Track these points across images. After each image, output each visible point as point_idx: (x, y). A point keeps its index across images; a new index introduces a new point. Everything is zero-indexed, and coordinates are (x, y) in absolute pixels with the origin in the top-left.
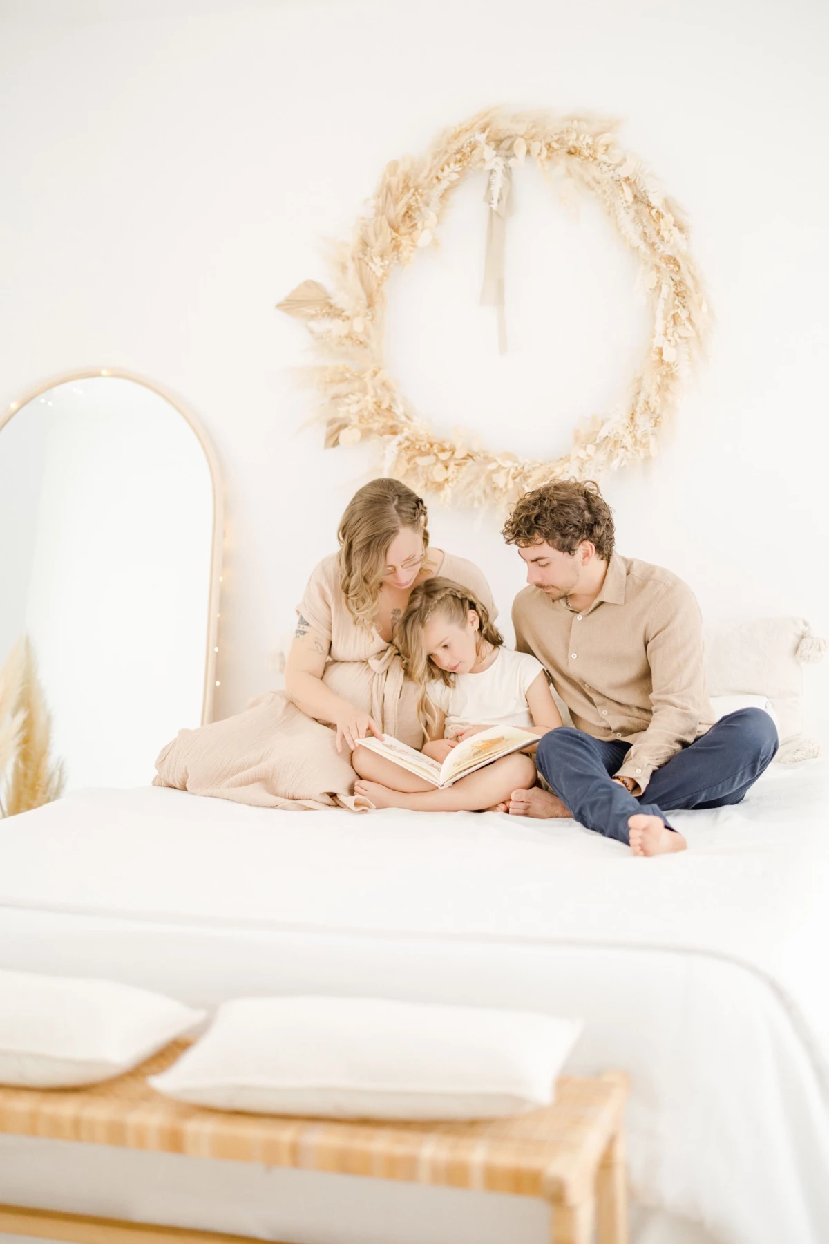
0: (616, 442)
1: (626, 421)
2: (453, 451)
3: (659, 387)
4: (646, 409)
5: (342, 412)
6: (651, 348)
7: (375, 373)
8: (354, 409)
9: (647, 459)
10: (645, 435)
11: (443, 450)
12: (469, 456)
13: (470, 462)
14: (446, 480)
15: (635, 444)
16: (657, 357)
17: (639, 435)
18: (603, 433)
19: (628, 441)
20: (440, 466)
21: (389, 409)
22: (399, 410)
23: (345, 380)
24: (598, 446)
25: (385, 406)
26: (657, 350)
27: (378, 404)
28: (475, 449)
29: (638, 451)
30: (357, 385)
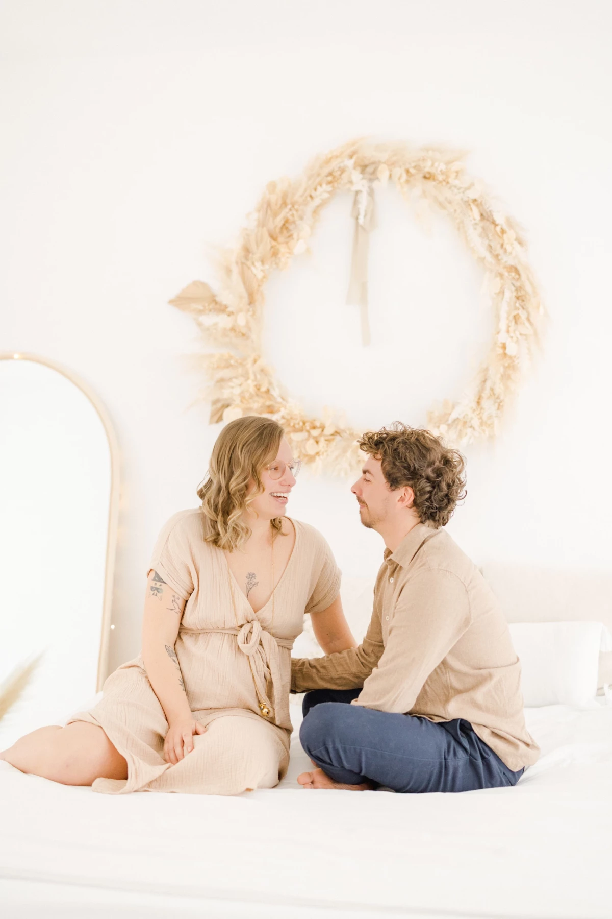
0: (465, 423)
1: (474, 405)
2: (323, 428)
3: (502, 376)
4: (491, 395)
5: (226, 394)
6: (496, 343)
7: (255, 361)
8: (237, 391)
9: (491, 437)
10: (490, 417)
11: (314, 428)
12: (337, 433)
13: (338, 438)
14: (318, 453)
15: (482, 424)
16: (501, 351)
17: (485, 418)
18: (454, 415)
19: (476, 422)
20: (312, 441)
21: (268, 391)
22: (275, 393)
23: (229, 366)
24: (449, 426)
25: (263, 389)
26: (501, 345)
27: (258, 388)
28: (342, 426)
29: (484, 431)
30: (240, 370)
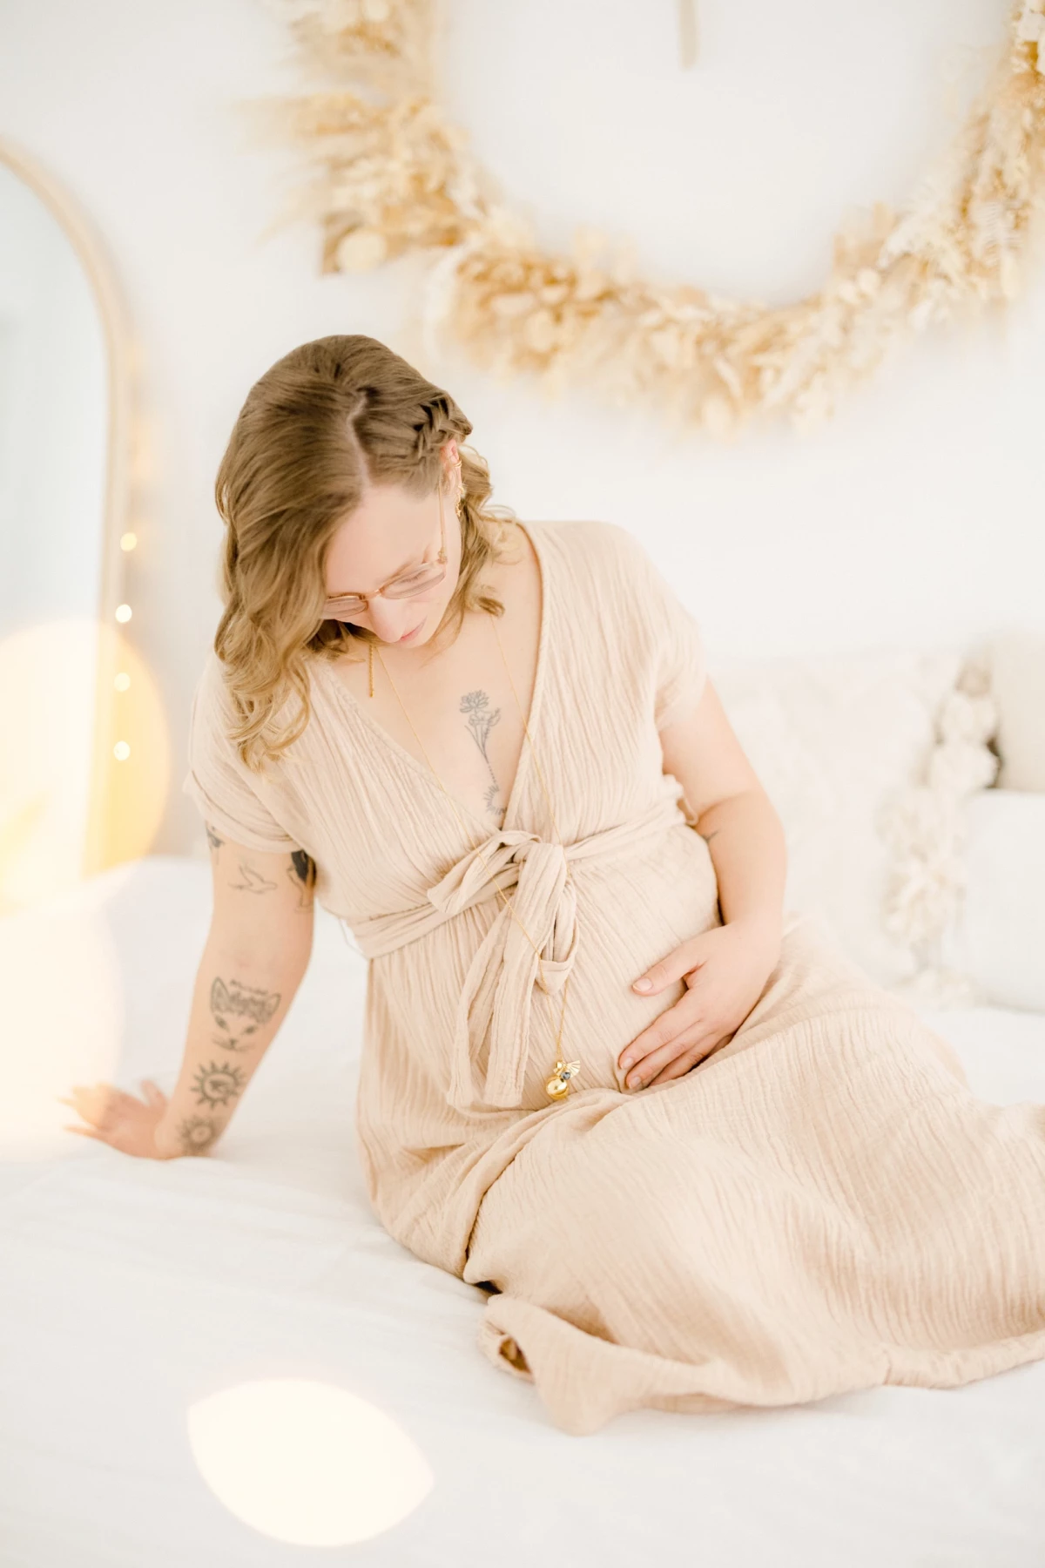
0: (925, 265)
1: (949, 215)
2: (572, 282)
3: (1028, 137)
4: (995, 189)
5: (342, 199)
6: (1012, 43)
7: (414, 111)
8: (369, 191)
9: (997, 304)
10: (992, 248)
11: (552, 281)
12: (607, 295)
13: (609, 308)
14: (555, 349)
15: (969, 268)
16: (1022, 66)
17: (978, 248)
18: (896, 244)
19: (952, 262)
20: (543, 318)
21: (442, 190)
22: (463, 194)
23: (348, 128)
24: (885, 274)
25: (432, 185)
26: (1025, 49)
27: (419, 179)
28: (622, 276)
29: (973, 286)
30: (373, 138)
